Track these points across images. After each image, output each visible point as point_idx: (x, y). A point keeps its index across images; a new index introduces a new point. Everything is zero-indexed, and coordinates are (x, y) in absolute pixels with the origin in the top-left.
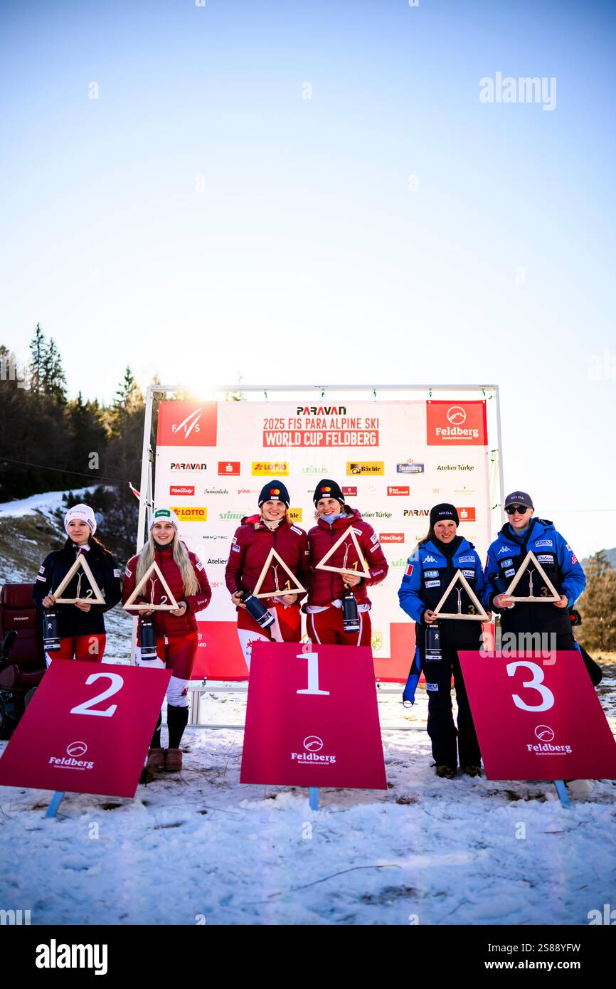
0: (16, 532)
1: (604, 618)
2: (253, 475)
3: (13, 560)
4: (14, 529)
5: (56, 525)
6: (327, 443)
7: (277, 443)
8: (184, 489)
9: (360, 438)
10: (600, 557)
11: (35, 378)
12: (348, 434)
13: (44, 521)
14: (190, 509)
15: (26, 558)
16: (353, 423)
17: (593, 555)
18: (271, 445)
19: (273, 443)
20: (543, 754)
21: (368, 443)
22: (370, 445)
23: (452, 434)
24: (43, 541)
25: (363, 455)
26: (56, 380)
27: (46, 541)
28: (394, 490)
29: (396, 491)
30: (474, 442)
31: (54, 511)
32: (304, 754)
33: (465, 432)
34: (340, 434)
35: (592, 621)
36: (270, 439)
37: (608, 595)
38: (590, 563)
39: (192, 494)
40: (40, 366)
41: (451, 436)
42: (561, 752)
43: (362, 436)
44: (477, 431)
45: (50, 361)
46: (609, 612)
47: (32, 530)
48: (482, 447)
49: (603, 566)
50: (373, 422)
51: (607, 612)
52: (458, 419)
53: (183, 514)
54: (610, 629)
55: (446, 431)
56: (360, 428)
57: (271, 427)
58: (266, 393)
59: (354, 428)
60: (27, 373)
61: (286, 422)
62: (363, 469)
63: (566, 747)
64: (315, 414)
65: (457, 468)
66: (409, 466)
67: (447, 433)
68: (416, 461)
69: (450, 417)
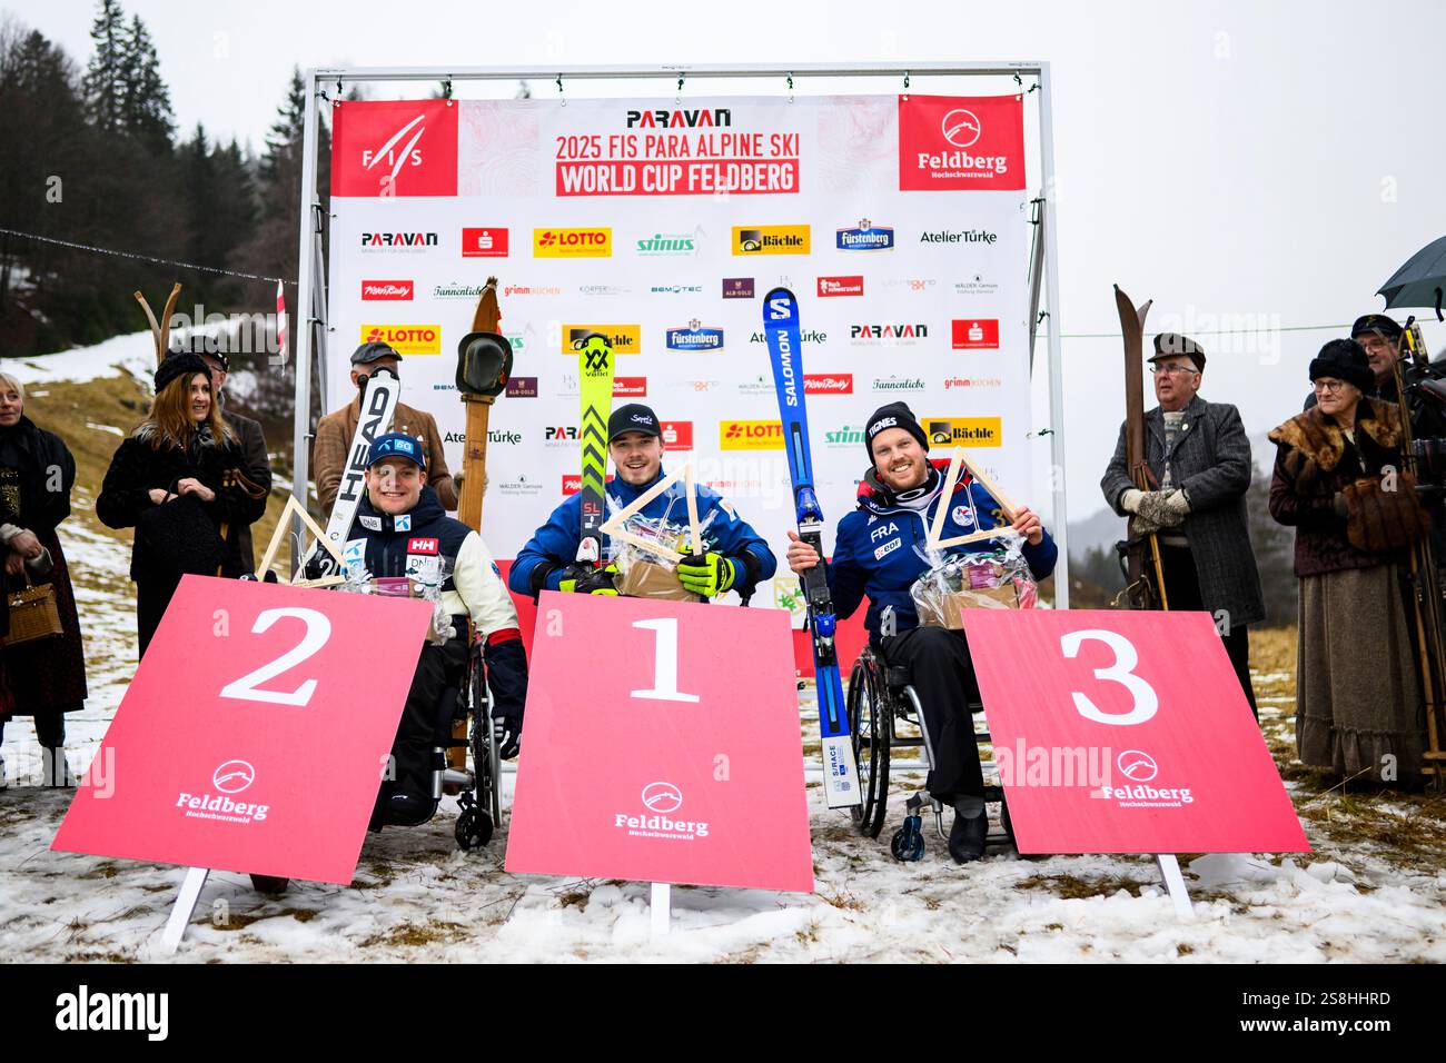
2: (536, 255)
6: (691, 188)
7: (586, 187)
8: (392, 288)
9: (759, 177)
11: (106, 101)
12: (736, 167)
14: (406, 330)
16: (745, 145)
18: (572, 193)
19: (577, 189)
20: (1135, 804)
21: (777, 187)
22: (782, 191)
23: (952, 165)
25: (766, 213)
28: (831, 284)
29: (835, 287)
30: (997, 183)
32: (643, 817)
33: (979, 162)
34: (717, 167)
36: (572, 179)
39: (410, 297)
40: (115, 76)
42: (1172, 800)
43: (764, 172)
45: (136, 63)
48: (1015, 193)
50: (787, 142)
52: (965, 135)
55: (938, 160)
56: (761, 155)
57: (573, 154)
58: (559, 82)
59: (748, 154)
60: (91, 90)
61: (604, 143)
62: (766, 241)
63: (1181, 792)
64: (665, 125)
65: (963, 238)
66: (863, 233)
67: (941, 164)
68: (875, 224)
69: (946, 131)
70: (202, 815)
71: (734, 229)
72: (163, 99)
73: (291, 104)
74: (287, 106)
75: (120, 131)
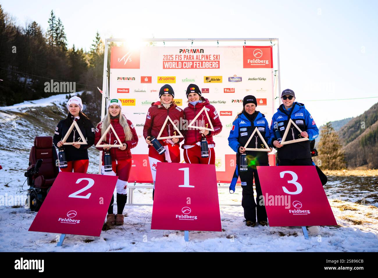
0: (43, 114)
1: (330, 154)
2: (158, 83)
3: (42, 128)
4: (42, 113)
5: (63, 111)
6: (194, 67)
7: (170, 67)
8: (124, 90)
9: (210, 65)
10: (328, 125)
11: (51, 38)
12: (205, 62)
13: (57, 109)
14: (127, 100)
15: (49, 127)
16: (207, 57)
17: (325, 124)
18: (167, 68)
19: (168, 67)
20: (297, 214)
21: (215, 67)
22: (216, 68)
23: (256, 62)
24: (56, 118)
25: (212, 73)
26: (62, 39)
27: (58, 118)
28: (227, 90)
29: (228, 91)
30: (266, 66)
31: (62, 104)
32: (182, 215)
33: (262, 61)
34: (201, 62)
35: (324, 156)
36: (167, 65)
37: (332, 143)
38: (324, 128)
39: (128, 92)
40: (53, 32)
41: (255, 63)
42: (305, 213)
43: (211, 63)
44: (268, 61)
45: (58, 29)
46: (332, 151)
47: (51, 113)
48: (271, 69)
49: (330, 129)
50: (217, 57)
51: (331, 151)
52: (259, 55)
53: (124, 102)
54: (332, 160)
55: (252, 61)
56: (211, 60)
57: (167, 59)
58: (164, 42)
59: (208, 59)
60: (47, 35)
61: (174, 57)
62: (212, 80)
64: (188, 53)
65: (258, 79)
66: (235, 78)
67: (253, 62)
68: (238, 76)
69: (254, 54)
71: (204, 77)
72: (65, 37)
75: (54, 45)
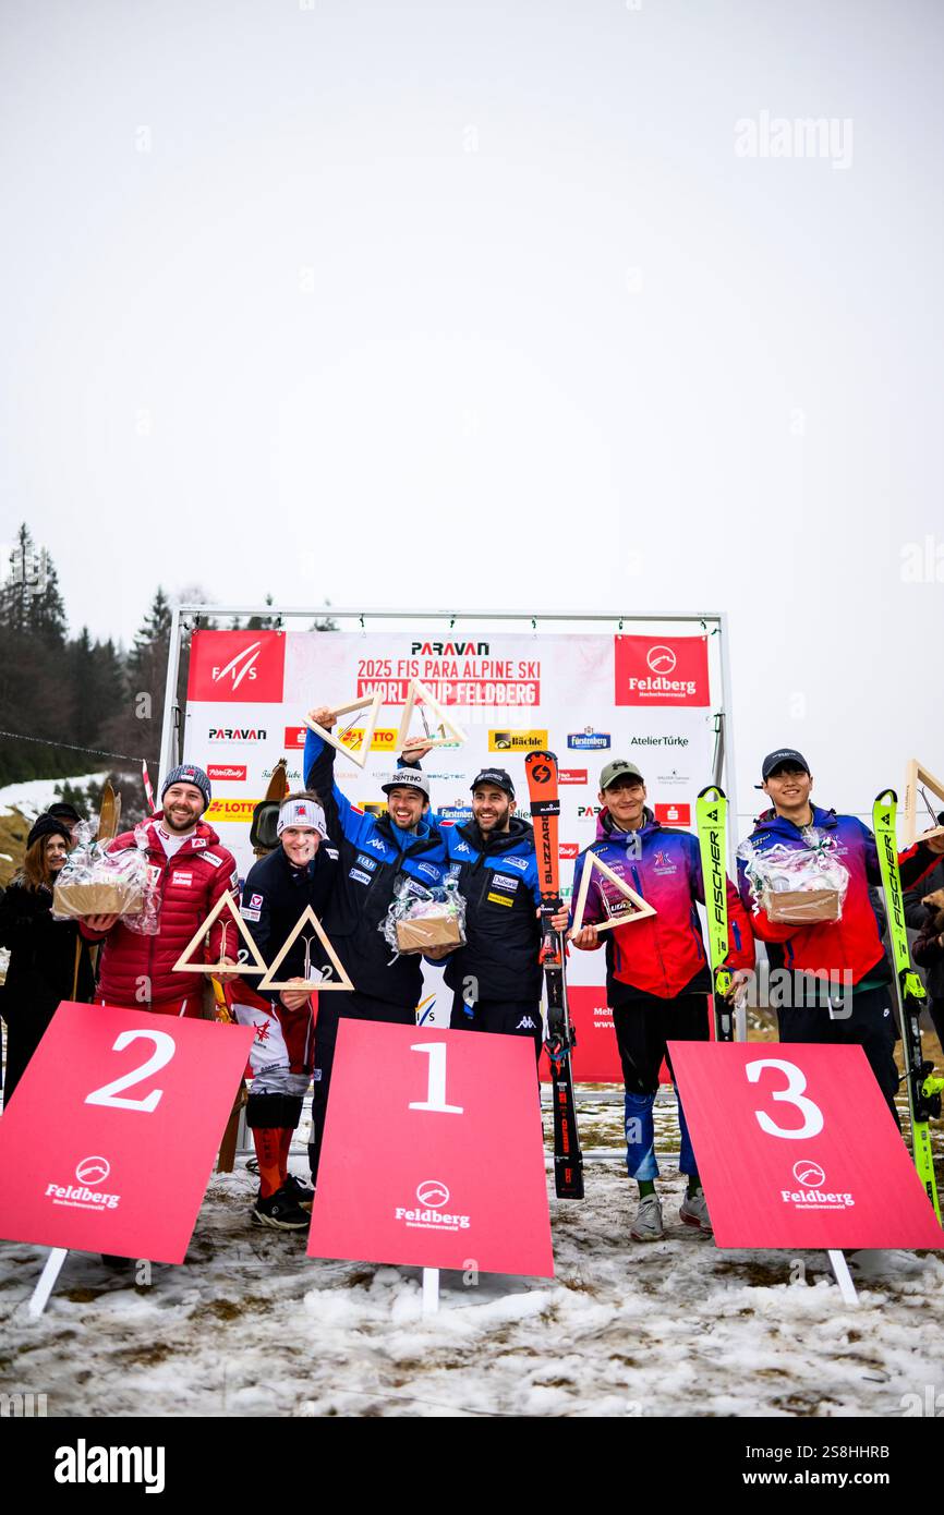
6: (459, 701)
8: (230, 771)
9: (510, 693)
12: (492, 685)
14: (239, 803)
20: (808, 1207)
21: (523, 701)
22: (527, 704)
23: (655, 688)
26: (49, 611)
28: (563, 775)
29: (568, 778)
30: (688, 701)
33: (675, 685)
34: (478, 685)
39: (243, 778)
41: (653, 691)
42: (837, 1204)
44: (693, 684)
47: (6, 839)
48: (700, 709)
50: (531, 668)
52: (664, 666)
53: (227, 810)
55: (644, 684)
56: (511, 677)
57: (371, 673)
58: (361, 620)
59: (502, 676)
61: (394, 666)
62: (515, 742)
63: (845, 1196)
64: (440, 654)
65: (663, 742)
66: (587, 737)
67: (647, 686)
68: (597, 731)
69: (651, 660)
70: (66, 1203)
71: (490, 732)
72: (59, 608)
73: (154, 614)
74: (151, 615)
75: (25, 631)
